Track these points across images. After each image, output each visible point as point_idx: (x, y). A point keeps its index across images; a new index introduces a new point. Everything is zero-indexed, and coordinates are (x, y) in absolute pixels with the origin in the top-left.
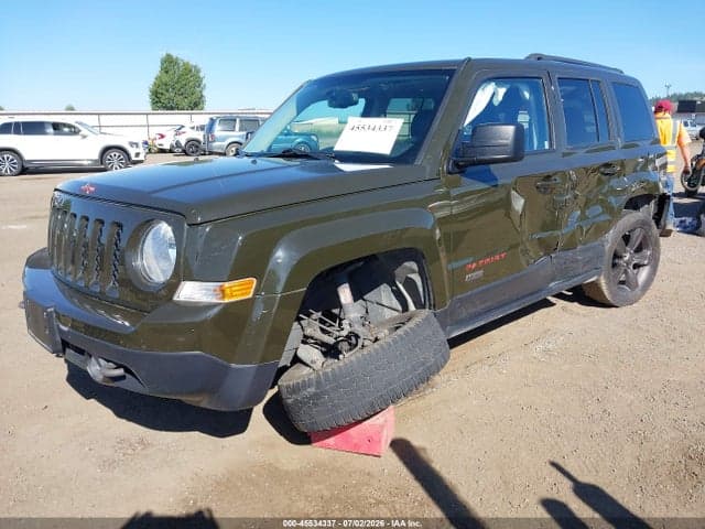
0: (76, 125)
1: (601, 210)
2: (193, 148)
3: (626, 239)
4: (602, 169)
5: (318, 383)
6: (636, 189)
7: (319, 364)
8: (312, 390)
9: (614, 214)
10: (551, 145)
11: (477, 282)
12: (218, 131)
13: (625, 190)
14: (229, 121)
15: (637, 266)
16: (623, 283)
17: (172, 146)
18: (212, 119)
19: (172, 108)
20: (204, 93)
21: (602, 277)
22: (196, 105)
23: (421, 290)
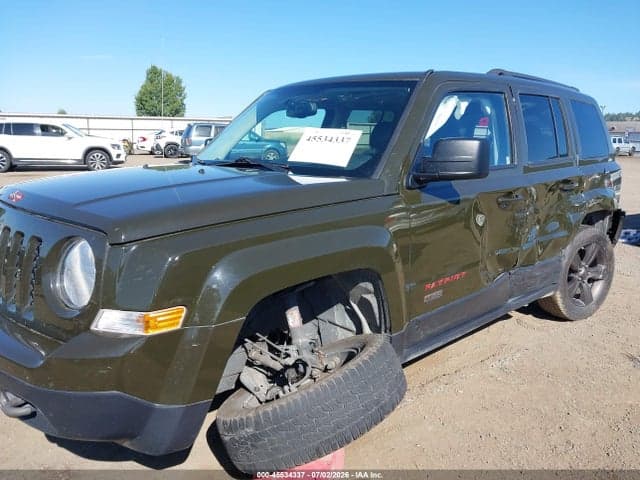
0: (63, 127)
1: (558, 225)
2: (171, 150)
3: (582, 253)
4: (561, 186)
5: (257, 424)
6: (592, 205)
7: (263, 390)
8: (250, 430)
9: (572, 230)
10: (512, 161)
11: (435, 303)
12: (195, 136)
13: (582, 206)
14: (205, 127)
15: (591, 280)
16: (578, 296)
17: (152, 148)
18: (189, 125)
19: (155, 115)
20: (185, 102)
21: (558, 292)
22: (177, 112)
23: (376, 310)
